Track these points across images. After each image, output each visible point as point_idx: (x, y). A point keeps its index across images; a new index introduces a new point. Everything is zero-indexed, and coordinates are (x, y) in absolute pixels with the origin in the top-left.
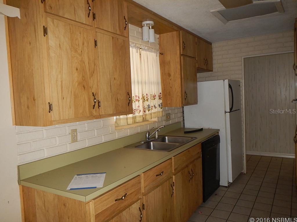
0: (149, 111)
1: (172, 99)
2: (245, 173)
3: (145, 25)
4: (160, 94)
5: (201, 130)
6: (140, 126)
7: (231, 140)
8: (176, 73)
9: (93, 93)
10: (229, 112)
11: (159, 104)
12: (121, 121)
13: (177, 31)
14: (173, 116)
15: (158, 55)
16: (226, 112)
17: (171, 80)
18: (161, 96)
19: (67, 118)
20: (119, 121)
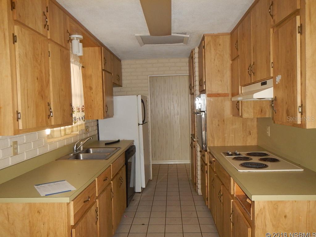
0: (75, 123)
1: (93, 112)
2: (152, 179)
3: (75, 38)
4: (83, 106)
5: (119, 141)
6: (66, 139)
7: (144, 149)
8: (97, 86)
9: (48, 103)
10: (142, 124)
11: (82, 117)
12: (55, 133)
13: (99, 47)
14: (90, 129)
15: (81, 68)
16: (139, 124)
17: (92, 93)
18: (83, 109)
19: (31, 127)
20: (53, 133)
